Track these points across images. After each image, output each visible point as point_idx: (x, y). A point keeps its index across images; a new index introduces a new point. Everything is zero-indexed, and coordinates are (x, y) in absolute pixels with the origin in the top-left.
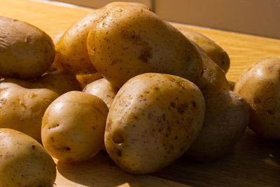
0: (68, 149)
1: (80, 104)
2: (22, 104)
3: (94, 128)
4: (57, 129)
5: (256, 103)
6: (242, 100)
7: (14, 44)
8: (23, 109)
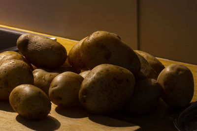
0: (60, 99)
1: (69, 77)
2: (44, 79)
3: (75, 89)
4: (56, 88)
5: (164, 85)
6: (157, 83)
7: (44, 49)
8: (44, 81)
